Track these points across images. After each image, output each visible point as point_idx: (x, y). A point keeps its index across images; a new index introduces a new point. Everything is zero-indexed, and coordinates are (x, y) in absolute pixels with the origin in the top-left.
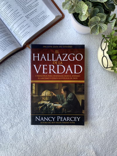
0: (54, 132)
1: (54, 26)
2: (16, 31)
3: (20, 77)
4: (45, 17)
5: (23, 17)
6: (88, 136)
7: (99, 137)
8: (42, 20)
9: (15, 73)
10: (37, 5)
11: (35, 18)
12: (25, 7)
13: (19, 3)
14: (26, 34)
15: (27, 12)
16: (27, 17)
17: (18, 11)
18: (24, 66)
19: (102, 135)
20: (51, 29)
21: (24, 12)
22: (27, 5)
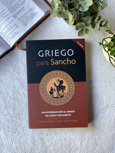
0: (54, 138)
1: (43, 22)
2: (4, 32)
3: (11, 81)
4: (33, 15)
5: (10, 17)
6: (93, 140)
7: (105, 140)
8: (31, 18)
9: (6, 77)
10: (24, 3)
11: (23, 17)
12: (12, 6)
13: (5, 2)
14: (15, 34)
15: (14, 11)
16: (15, 16)
17: (4, 12)
18: (15, 69)
19: (108, 138)
20: (41, 25)
21: (11, 12)
22: (13, 4)
